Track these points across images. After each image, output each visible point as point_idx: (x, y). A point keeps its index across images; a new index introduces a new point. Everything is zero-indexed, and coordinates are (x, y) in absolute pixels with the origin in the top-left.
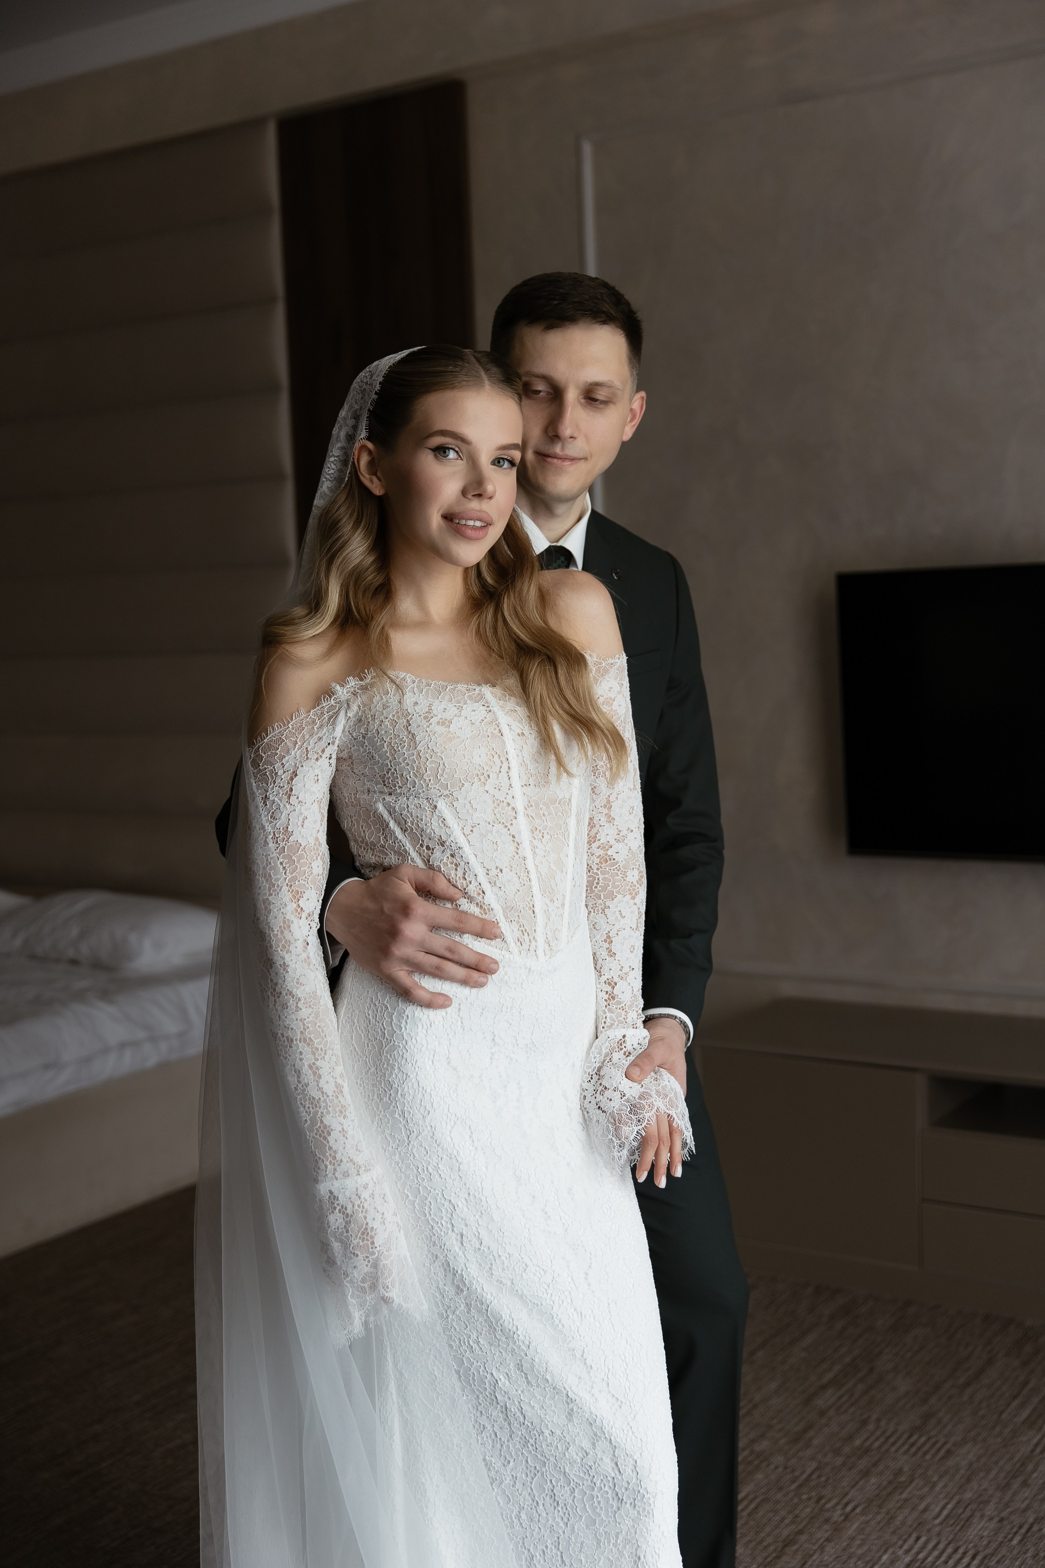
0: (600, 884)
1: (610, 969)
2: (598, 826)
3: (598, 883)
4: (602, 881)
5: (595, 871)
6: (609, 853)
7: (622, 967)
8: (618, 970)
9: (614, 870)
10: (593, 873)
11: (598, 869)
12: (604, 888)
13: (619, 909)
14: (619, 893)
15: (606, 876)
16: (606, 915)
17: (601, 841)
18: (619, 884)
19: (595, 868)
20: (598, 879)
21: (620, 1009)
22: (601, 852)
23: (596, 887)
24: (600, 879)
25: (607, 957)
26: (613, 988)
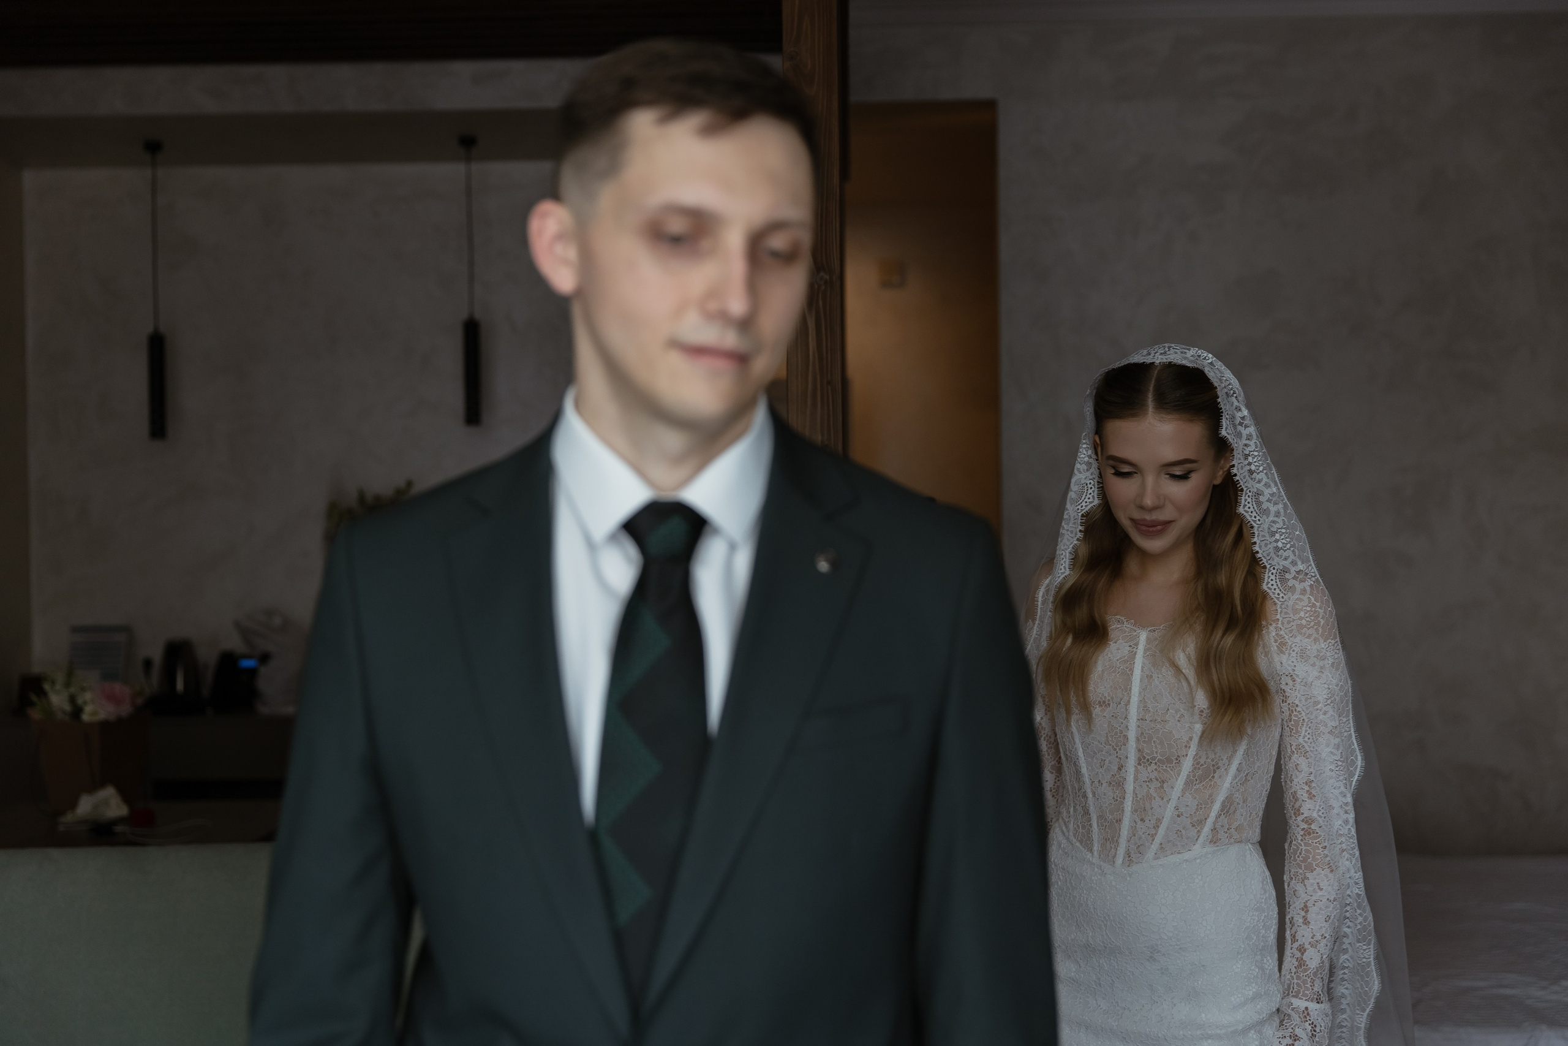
0: (1303, 855)
1: (1303, 936)
2: (1300, 800)
3: (1300, 854)
4: (1304, 852)
5: (1299, 842)
6: (1313, 826)
7: (1314, 935)
8: (1310, 937)
9: (1316, 843)
10: (1297, 842)
11: (1302, 840)
12: (1305, 860)
13: (1318, 881)
14: (1317, 865)
15: (1308, 848)
16: (1305, 885)
17: (1305, 815)
18: (1319, 857)
19: (1300, 839)
20: (1302, 849)
21: (1306, 976)
22: (1306, 826)
23: (1298, 857)
24: (1303, 850)
25: (1301, 925)
26: (1302, 954)
